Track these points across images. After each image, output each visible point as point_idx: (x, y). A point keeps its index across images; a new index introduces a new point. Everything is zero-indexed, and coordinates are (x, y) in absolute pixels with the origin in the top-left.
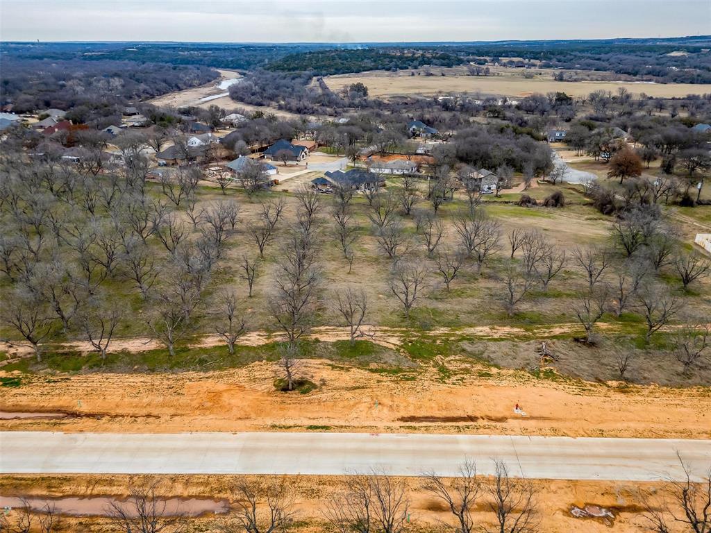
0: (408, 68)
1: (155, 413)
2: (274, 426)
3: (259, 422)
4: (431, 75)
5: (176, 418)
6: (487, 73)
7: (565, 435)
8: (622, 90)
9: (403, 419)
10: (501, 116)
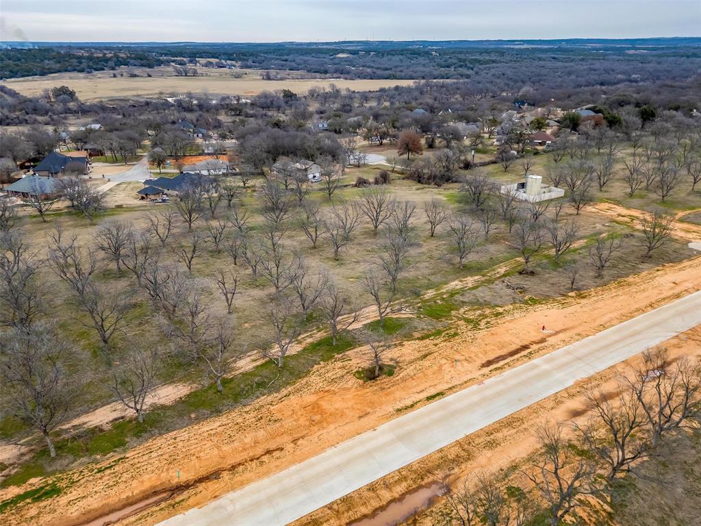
0: (104, 70)
1: (272, 446)
2: (399, 410)
3: (380, 413)
4: (136, 76)
5: (300, 442)
6: (195, 74)
7: (588, 336)
8: (333, 86)
9: (483, 366)
10: (243, 113)
